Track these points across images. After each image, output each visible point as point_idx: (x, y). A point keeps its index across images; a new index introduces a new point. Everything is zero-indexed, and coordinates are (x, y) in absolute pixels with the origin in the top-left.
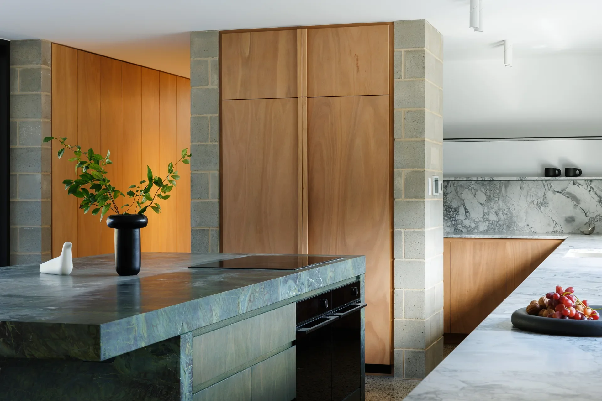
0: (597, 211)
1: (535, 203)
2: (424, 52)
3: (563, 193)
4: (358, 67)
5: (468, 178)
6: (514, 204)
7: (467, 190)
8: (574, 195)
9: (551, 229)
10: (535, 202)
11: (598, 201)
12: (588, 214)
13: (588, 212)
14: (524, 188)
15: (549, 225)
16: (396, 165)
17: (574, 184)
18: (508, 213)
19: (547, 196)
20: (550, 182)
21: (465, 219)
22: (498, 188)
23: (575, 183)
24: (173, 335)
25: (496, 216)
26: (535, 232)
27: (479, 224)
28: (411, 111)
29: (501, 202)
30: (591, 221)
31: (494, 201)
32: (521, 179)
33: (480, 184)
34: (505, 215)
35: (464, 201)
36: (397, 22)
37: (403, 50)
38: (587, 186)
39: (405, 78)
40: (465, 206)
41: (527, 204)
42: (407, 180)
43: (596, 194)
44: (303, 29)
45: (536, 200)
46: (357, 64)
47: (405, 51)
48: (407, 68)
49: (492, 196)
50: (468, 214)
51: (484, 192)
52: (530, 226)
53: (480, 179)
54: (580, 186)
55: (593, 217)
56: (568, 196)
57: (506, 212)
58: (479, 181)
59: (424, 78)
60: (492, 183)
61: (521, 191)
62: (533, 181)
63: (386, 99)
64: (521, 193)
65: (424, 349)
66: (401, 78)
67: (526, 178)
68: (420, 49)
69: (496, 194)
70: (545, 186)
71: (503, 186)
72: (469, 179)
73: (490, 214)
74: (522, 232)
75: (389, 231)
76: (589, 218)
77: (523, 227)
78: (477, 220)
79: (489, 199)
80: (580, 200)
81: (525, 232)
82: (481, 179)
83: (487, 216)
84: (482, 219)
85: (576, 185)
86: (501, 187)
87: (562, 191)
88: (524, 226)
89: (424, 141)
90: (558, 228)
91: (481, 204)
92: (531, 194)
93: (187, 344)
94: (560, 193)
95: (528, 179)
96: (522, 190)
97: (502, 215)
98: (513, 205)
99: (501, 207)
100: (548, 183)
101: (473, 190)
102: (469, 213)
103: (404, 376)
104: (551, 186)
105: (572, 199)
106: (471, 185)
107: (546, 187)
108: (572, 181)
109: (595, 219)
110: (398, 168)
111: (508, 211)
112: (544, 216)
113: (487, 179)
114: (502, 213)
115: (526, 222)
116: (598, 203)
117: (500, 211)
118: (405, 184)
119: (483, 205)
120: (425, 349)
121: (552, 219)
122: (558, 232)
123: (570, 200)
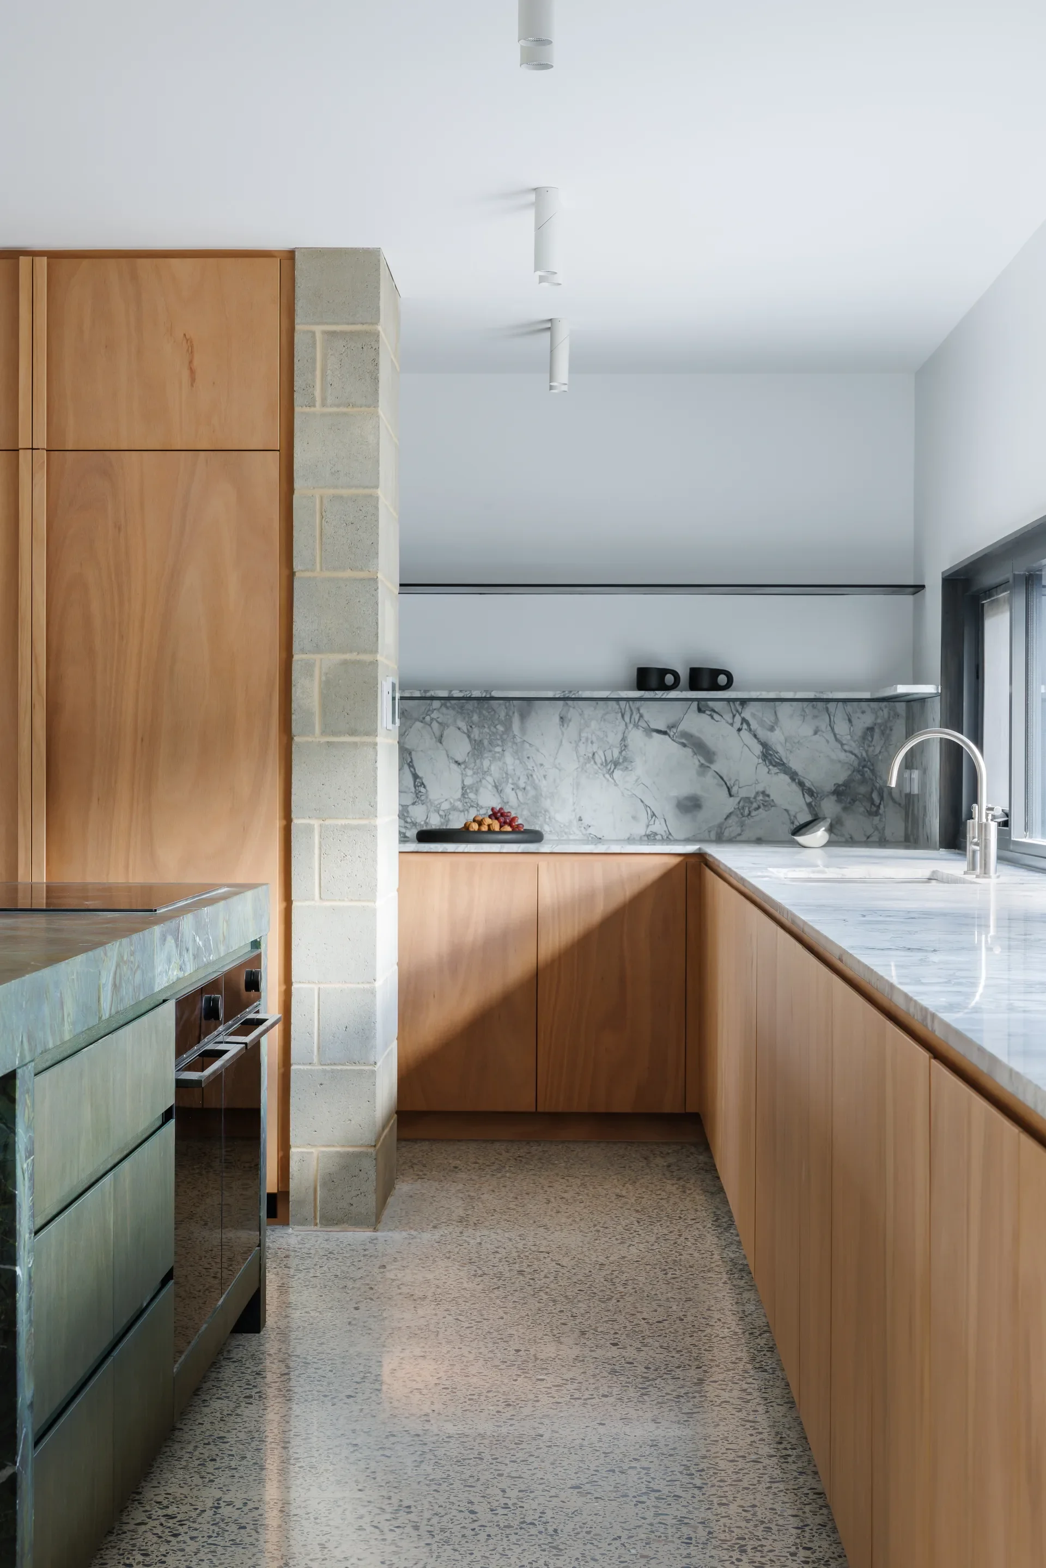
0: (757, 782)
1: (598, 761)
2: (378, 336)
3: (672, 734)
4: (192, 371)
5: (426, 691)
6: (544, 764)
7: (418, 725)
8: (699, 738)
9: (640, 830)
10: (600, 758)
11: (761, 754)
12: (734, 790)
13: (734, 785)
14: (570, 720)
15: (634, 818)
16: (299, 645)
17: (700, 710)
18: (528, 788)
19: (629, 741)
20: (638, 704)
21: (414, 804)
22: (503, 719)
23: (703, 709)
24: (11, 1070)
25: (497, 795)
26: (599, 836)
27: (451, 817)
28: (341, 497)
29: (509, 759)
30: (743, 808)
31: (490, 754)
32: (567, 696)
33: (454, 709)
34: (520, 794)
35: (410, 754)
36: (303, 250)
37: (318, 329)
38: (734, 716)
39: (323, 405)
40: (413, 767)
41: (579, 762)
42: (327, 685)
43: (755, 736)
44: (37, 259)
45: (601, 753)
46: (191, 362)
47: (324, 333)
48: (329, 378)
49: (486, 742)
50: (422, 789)
51: (466, 731)
52: (586, 821)
53: (456, 694)
54: (716, 716)
55: (748, 798)
56: (683, 741)
57: (522, 785)
58: (453, 702)
59: (376, 406)
60: (486, 706)
61: (563, 729)
62: (594, 703)
63: (272, 463)
64: (563, 734)
65: (372, 1146)
66: (314, 406)
67: (580, 692)
68: (365, 327)
69: (498, 737)
70: (625, 716)
71: (516, 714)
72: (428, 695)
73: (481, 790)
74: (565, 837)
75: (277, 824)
76: (738, 799)
77: (567, 824)
78: (445, 806)
79: (478, 748)
80: (714, 753)
81: (572, 837)
82: (461, 695)
83: (472, 796)
84: (459, 805)
85: (704, 712)
86: (509, 719)
87: (670, 729)
88: (570, 822)
89: (375, 580)
90: (658, 827)
91: (456, 762)
92: (590, 736)
93: (27, 1096)
94: (665, 733)
95: (584, 696)
96: (565, 725)
97: (514, 792)
98: (542, 765)
99: (510, 772)
100: (633, 708)
101: (435, 725)
102: (425, 787)
103: (318, 1221)
104: (641, 716)
105: (694, 752)
106: (429, 710)
107: (627, 719)
108: (695, 703)
109: (752, 803)
110: (303, 651)
111: (529, 782)
112: (623, 795)
113: (477, 696)
114: (512, 786)
115: (574, 810)
116: (760, 761)
117: (507, 781)
118: (324, 697)
119: (463, 766)
120: (375, 1146)
121: (642, 801)
122: (658, 837)
123: (689, 751)
